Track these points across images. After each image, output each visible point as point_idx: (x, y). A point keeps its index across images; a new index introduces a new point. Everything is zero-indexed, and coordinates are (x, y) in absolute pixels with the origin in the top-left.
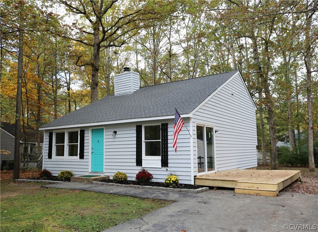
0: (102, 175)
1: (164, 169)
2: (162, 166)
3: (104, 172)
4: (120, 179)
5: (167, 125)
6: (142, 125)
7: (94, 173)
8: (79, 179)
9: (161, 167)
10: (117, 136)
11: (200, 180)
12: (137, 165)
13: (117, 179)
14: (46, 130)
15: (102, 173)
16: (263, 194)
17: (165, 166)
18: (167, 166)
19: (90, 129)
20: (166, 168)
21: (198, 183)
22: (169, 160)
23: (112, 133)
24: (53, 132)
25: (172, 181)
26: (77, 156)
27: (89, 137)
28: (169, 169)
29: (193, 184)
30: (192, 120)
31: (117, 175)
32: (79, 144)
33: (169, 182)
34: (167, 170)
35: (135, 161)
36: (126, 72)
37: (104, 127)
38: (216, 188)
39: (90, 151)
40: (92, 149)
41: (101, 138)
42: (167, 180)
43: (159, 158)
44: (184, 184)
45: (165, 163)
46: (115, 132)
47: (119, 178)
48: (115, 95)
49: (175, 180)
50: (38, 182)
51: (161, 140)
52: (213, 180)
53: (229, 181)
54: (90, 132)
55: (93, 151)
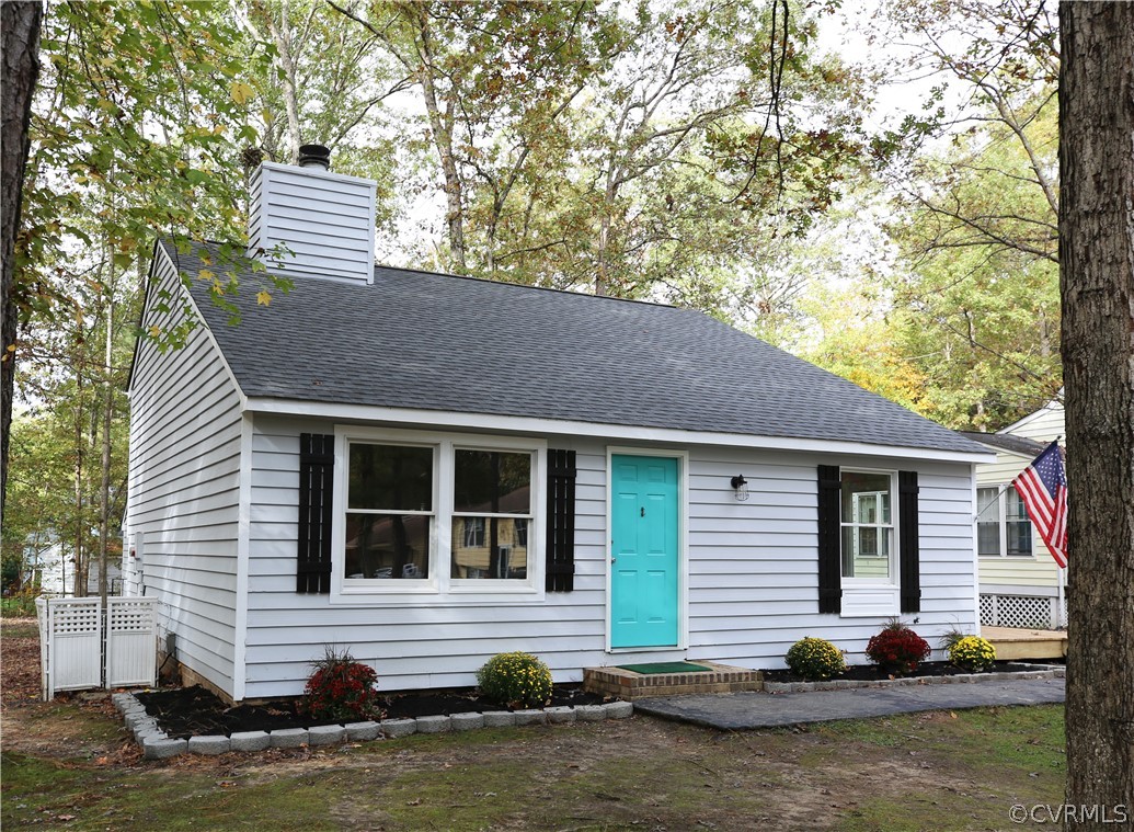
1: (909, 618)
2: (903, 610)
5: (914, 476)
7: (628, 656)
9: (899, 613)
10: (744, 497)
17: (909, 611)
18: (917, 610)
20: (914, 615)
22: (920, 590)
24: (331, 437)
27: (598, 489)
28: (921, 618)
32: (541, 515)
34: (915, 622)
35: (815, 595)
37: (685, 456)
40: (617, 543)
45: (909, 600)
46: (737, 482)
51: (896, 526)
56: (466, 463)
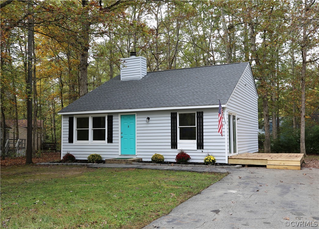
0: (135, 158)
1: (200, 151)
2: (198, 148)
3: (136, 155)
4: (160, 159)
5: (202, 113)
6: (177, 113)
7: (124, 156)
8: (115, 161)
9: (196, 149)
10: (150, 122)
11: (233, 160)
12: (172, 148)
13: (157, 160)
14: (64, 115)
15: (135, 155)
16: (289, 168)
17: (200, 149)
18: (203, 148)
19: (119, 115)
20: (201, 150)
21: (232, 162)
22: (204, 143)
23: (145, 119)
24: (73, 117)
25: (212, 160)
26: (105, 140)
27: (117, 122)
28: (204, 151)
29: (227, 163)
30: (226, 110)
31: (156, 156)
32: (106, 128)
33: (209, 161)
34: (202, 152)
35: (170, 144)
36: (134, 57)
37: (136, 114)
38: (247, 166)
39: (120, 136)
40: (122, 133)
41: (131, 123)
42: (207, 159)
43: (195, 141)
44: (219, 163)
45: (200, 146)
46: (148, 118)
47: (158, 159)
48: (121, 80)
49: (214, 159)
50: (67, 165)
51: (196, 126)
52: (245, 159)
53: (259, 159)
54: (119, 118)
55: (123, 135)
56: (94, 119)
